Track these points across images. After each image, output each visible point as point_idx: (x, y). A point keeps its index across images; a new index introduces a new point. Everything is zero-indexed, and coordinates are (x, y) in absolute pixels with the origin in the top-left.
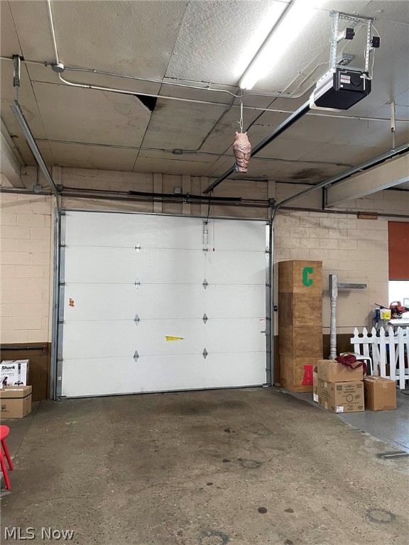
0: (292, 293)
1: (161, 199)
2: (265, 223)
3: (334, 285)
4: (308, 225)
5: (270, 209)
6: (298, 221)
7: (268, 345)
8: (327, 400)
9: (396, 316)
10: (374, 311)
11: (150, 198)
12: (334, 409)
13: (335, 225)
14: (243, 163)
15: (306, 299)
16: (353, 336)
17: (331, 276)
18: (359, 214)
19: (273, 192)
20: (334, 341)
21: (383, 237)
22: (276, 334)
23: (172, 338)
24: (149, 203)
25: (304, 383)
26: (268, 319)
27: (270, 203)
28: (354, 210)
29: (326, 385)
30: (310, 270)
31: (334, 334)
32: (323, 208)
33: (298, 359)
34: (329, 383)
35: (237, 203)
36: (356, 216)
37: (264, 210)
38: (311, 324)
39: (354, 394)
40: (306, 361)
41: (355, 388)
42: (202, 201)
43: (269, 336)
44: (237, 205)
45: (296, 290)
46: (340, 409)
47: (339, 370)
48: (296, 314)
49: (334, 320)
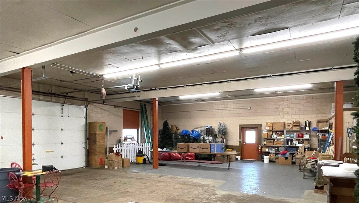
0: (96, 133)
1: (43, 94)
2: (84, 107)
3: (108, 130)
4: (99, 109)
5: (85, 102)
6: (95, 107)
7: (86, 152)
8: (111, 166)
9: (126, 140)
10: (119, 139)
11: (38, 93)
12: (114, 168)
13: (107, 109)
14: (104, 97)
15: (101, 135)
16: (114, 148)
17: (107, 127)
18: (115, 106)
19: (87, 95)
20: (108, 149)
21: (121, 114)
22: (88, 148)
23: (49, 152)
24: (37, 95)
25: (100, 164)
26: (86, 143)
27: (86, 100)
28: (113, 105)
29: (111, 161)
30: (102, 125)
31: (108, 147)
32: (104, 103)
33: (98, 156)
34: (112, 161)
35: (74, 98)
36: (113, 107)
37: (84, 102)
38: (102, 144)
39: (120, 163)
40: (101, 156)
41: (120, 161)
42: (60, 96)
43: (86, 149)
44: (74, 99)
45: (97, 132)
46: (116, 168)
47: (115, 156)
48: (97, 140)
49: (108, 143)
